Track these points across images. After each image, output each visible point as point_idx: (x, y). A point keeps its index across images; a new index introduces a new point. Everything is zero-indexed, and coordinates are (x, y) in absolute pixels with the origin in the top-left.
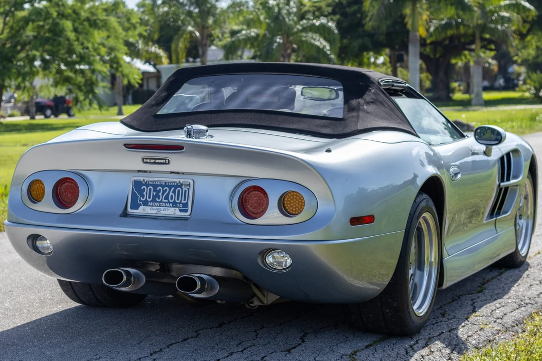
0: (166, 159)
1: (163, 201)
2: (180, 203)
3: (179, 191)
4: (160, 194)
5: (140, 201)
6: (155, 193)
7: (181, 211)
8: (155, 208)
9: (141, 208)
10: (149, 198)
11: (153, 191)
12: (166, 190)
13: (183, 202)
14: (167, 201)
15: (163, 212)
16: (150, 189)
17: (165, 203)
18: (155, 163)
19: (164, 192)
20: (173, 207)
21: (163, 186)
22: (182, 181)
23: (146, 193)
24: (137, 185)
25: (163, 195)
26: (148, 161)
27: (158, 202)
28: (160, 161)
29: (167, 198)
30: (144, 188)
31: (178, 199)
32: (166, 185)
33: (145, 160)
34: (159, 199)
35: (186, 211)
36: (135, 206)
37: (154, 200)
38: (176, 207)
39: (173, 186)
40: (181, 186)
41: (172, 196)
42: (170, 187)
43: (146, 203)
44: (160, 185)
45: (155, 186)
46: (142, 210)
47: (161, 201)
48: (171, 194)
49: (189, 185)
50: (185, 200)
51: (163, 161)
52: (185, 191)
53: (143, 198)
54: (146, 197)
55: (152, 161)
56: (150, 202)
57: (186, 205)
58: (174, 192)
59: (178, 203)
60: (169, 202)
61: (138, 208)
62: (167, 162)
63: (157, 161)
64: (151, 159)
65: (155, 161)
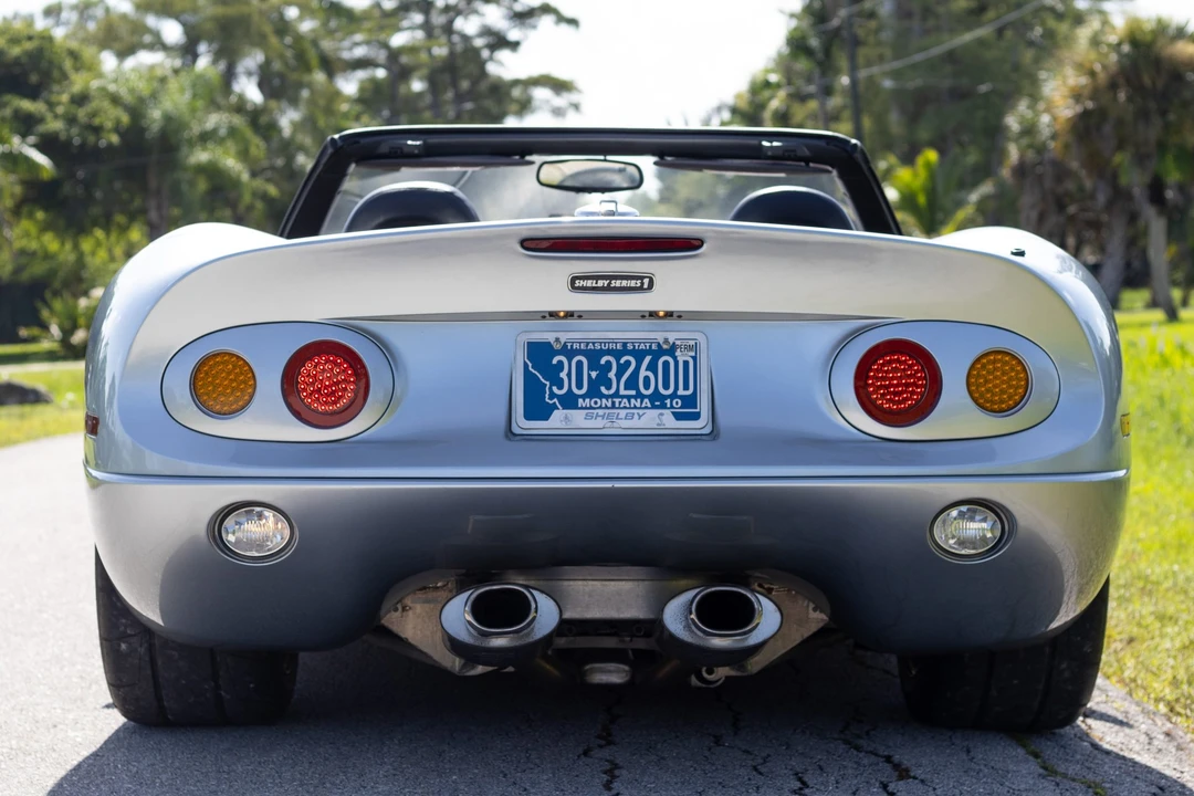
0: (642, 278)
1: (623, 392)
2: (674, 396)
3: (666, 364)
4: (612, 375)
5: (552, 395)
6: (594, 374)
7: (678, 417)
8: (601, 412)
9: (558, 414)
10: (579, 386)
11: (590, 369)
12: (628, 363)
13: (681, 392)
14: (633, 393)
15: (623, 423)
16: (579, 364)
17: (629, 398)
18: (608, 289)
19: (622, 369)
20: (654, 407)
21: (617, 354)
22: (672, 338)
23: (569, 375)
24: (540, 354)
25: (619, 376)
26: (589, 283)
27: (607, 397)
28: (624, 283)
29: (632, 383)
30: (560, 362)
31: (666, 386)
32: (625, 351)
33: (579, 283)
34: (609, 388)
35: (696, 416)
36: (538, 409)
37: (594, 392)
38: (663, 406)
39: (649, 352)
40: (672, 351)
41: (647, 379)
42: (639, 355)
43: (569, 402)
44: (609, 352)
45: (593, 356)
46: (559, 420)
47: (616, 395)
48: (643, 373)
49: (695, 348)
50: (686, 387)
51: (633, 283)
52: (686, 363)
53: (561, 388)
54: (568, 381)
55: (600, 283)
56: (584, 397)
57: (691, 401)
58: (652, 367)
59: (666, 397)
60: (640, 396)
61: (546, 417)
62: (645, 284)
63: (617, 283)
64: (597, 278)
65: (608, 284)
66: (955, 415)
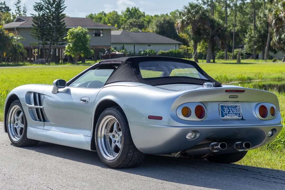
0: (237, 96)
1: (232, 113)
2: (238, 114)
3: (236, 109)
4: (230, 110)
5: (224, 113)
6: (228, 110)
7: (239, 117)
8: (230, 116)
9: (225, 116)
10: (227, 112)
13: (238, 113)
14: (233, 113)
15: (233, 118)
16: (227, 108)
17: (233, 114)
19: (232, 109)
20: (236, 115)
22: (237, 105)
23: (226, 110)
24: (222, 107)
25: (231, 110)
27: (230, 114)
28: (235, 97)
29: (233, 112)
30: (225, 108)
33: (230, 97)
37: (229, 113)
38: (237, 115)
39: (234, 107)
40: (237, 107)
42: (233, 107)
43: (226, 114)
44: (230, 107)
45: (228, 107)
46: (226, 117)
47: (231, 113)
48: (234, 110)
49: (239, 106)
51: (236, 97)
52: (239, 109)
55: (233, 97)
56: (228, 114)
57: (239, 114)
58: (235, 109)
60: (234, 114)
61: (224, 117)
62: (237, 97)
63: (234, 97)
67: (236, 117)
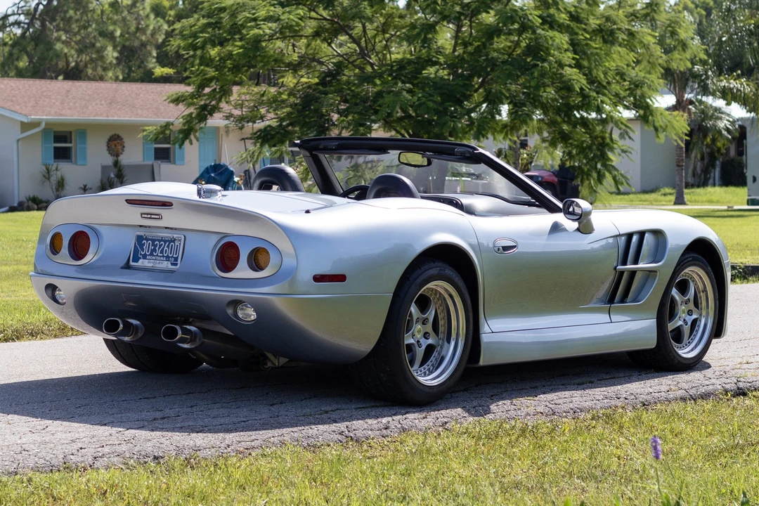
0: (159, 215)
1: (159, 255)
2: (172, 257)
3: (172, 245)
4: (157, 248)
5: (141, 254)
6: (152, 248)
7: (172, 264)
8: (152, 261)
9: (141, 261)
10: (148, 252)
11: (152, 246)
12: (162, 244)
13: (174, 256)
15: (157, 266)
16: (149, 243)
18: (150, 218)
19: (160, 246)
20: (167, 260)
21: (160, 241)
22: (175, 236)
23: (146, 247)
24: (140, 239)
25: (159, 249)
26: (146, 216)
27: (155, 256)
28: (155, 216)
29: (162, 252)
30: (145, 243)
31: (171, 254)
32: (162, 240)
33: (143, 216)
34: (156, 253)
35: (176, 265)
36: (136, 259)
37: (151, 254)
38: (169, 260)
39: (168, 241)
40: (174, 241)
41: (166, 250)
42: (165, 242)
43: (145, 257)
44: (158, 240)
45: (153, 241)
46: (142, 263)
47: (157, 255)
48: (166, 248)
49: (180, 240)
50: (176, 254)
51: (157, 217)
52: (177, 245)
53: (143, 252)
54: (146, 251)
55: (149, 216)
56: (149, 255)
57: (176, 259)
58: (168, 246)
59: (170, 257)
60: (163, 256)
61: (137, 262)
62: (160, 217)
63: (153, 216)
64: (148, 214)
65: (150, 216)
66: (242, 271)
67: (166, 265)
